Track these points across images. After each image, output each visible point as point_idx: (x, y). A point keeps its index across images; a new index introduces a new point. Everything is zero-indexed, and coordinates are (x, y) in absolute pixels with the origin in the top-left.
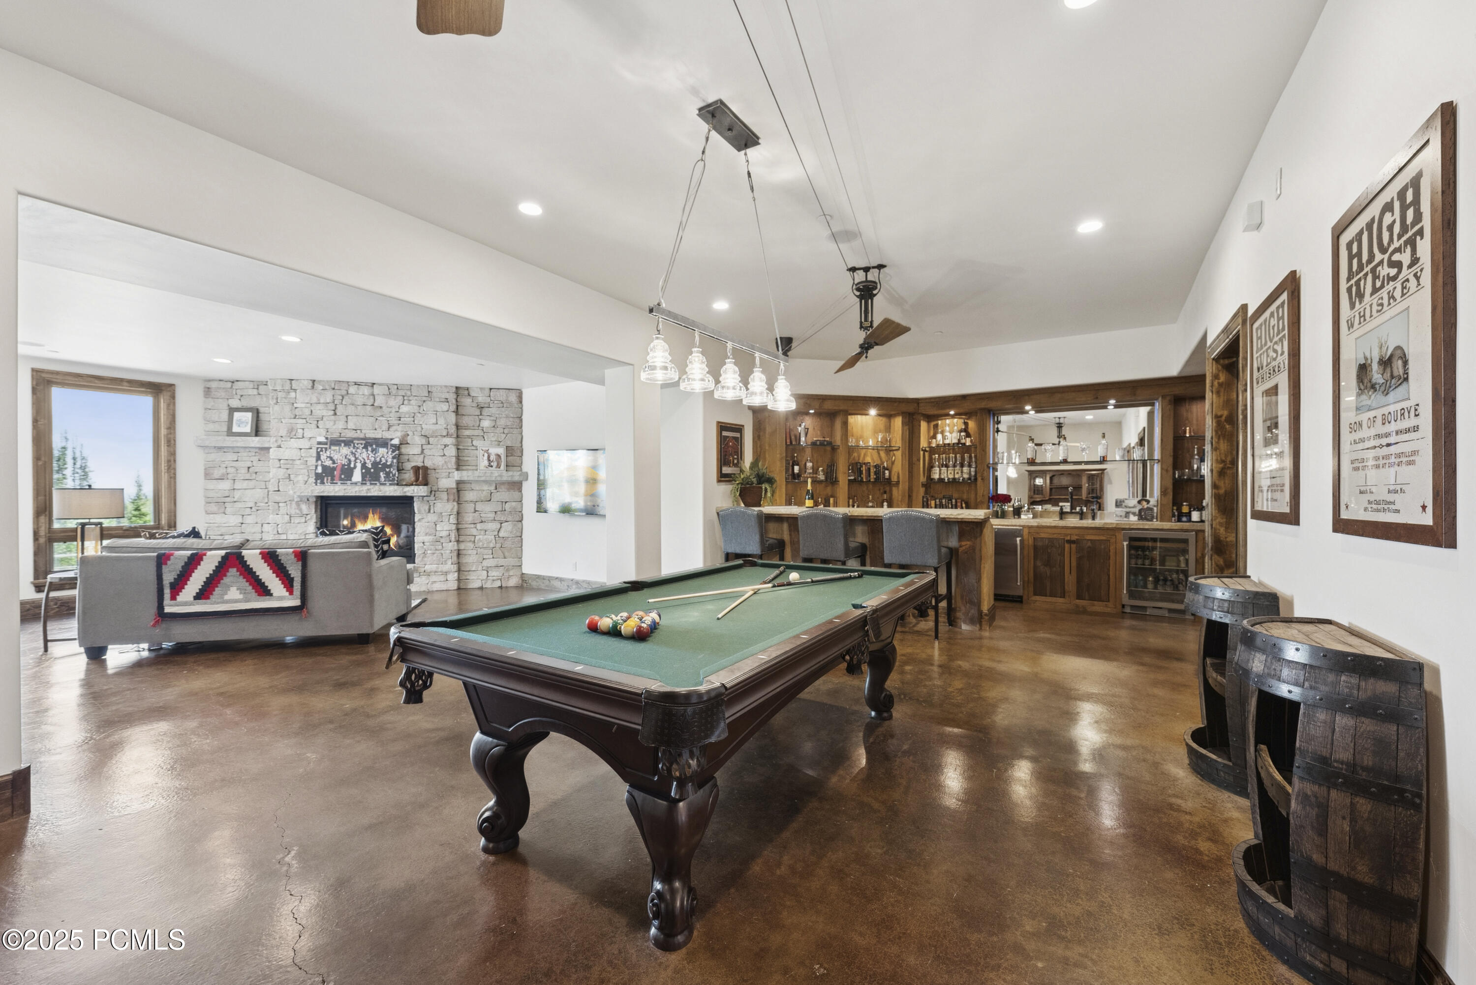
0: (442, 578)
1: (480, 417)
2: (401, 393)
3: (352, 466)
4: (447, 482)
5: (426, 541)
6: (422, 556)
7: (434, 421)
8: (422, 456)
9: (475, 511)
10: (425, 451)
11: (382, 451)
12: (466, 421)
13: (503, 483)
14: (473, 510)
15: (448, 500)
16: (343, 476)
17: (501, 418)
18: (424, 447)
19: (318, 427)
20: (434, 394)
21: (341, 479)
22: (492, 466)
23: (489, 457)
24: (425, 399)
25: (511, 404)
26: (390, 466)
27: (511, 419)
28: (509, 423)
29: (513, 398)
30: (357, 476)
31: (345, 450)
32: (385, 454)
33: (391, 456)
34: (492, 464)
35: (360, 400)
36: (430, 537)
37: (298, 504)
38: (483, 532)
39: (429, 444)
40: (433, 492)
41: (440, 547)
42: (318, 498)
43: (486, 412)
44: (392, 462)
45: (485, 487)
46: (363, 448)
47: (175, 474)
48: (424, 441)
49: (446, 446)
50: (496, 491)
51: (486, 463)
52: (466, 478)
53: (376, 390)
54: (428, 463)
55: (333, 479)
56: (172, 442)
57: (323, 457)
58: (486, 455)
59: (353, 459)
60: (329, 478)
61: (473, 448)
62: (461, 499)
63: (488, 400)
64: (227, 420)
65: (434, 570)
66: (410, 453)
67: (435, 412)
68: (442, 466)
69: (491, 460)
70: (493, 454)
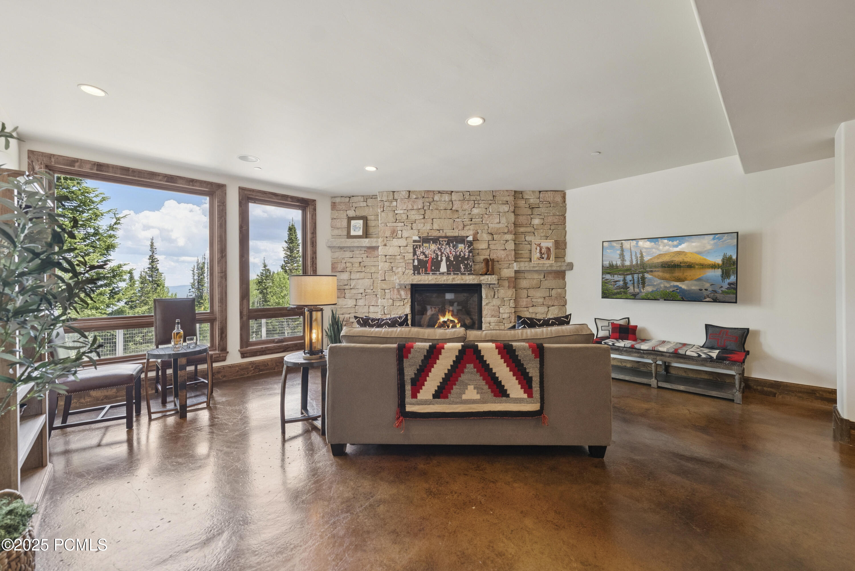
1: (532, 216)
2: (473, 198)
3: (439, 259)
4: (507, 273)
5: (492, 321)
7: (498, 221)
9: (528, 296)
10: (490, 246)
11: (461, 246)
12: (522, 219)
13: (550, 272)
14: (526, 296)
15: (509, 287)
16: (433, 268)
17: (548, 216)
18: (490, 242)
19: (412, 229)
20: (497, 198)
21: (432, 270)
22: (543, 258)
23: (541, 250)
24: (490, 202)
25: (557, 203)
26: (468, 259)
27: (558, 217)
28: (556, 221)
29: (559, 199)
30: (443, 268)
31: (433, 247)
32: (463, 249)
33: (467, 251)
34: (543, 256)
35: (442, 206)
36: (495, 318)
37: (399, 291)
39: (493, 240)
40: (498, 281)
42: (412, 285)
43: (536, 211)
44: (469, 255)
45: (536, 276)
46: (446, 244)
47: (316, 268)
48: (490, 237)
49: (507, 241)
50: (544, 279)
51: (538, 255)
52: (523, 269)
53: (454, 197)
54: (493, 256)
55: (426, 271)
56: (315, 243)
57: (418, 253)
58: (538, 248)
59: (439, 253)
60: (424, 269)
61: (526, 243)
62: (518, 286)
63: (538, 201)
64: (347, 227)
66: (480, 248)
67: (499, 213)
68: (504, 258)
69: (543, 252)
70: (544, 247)
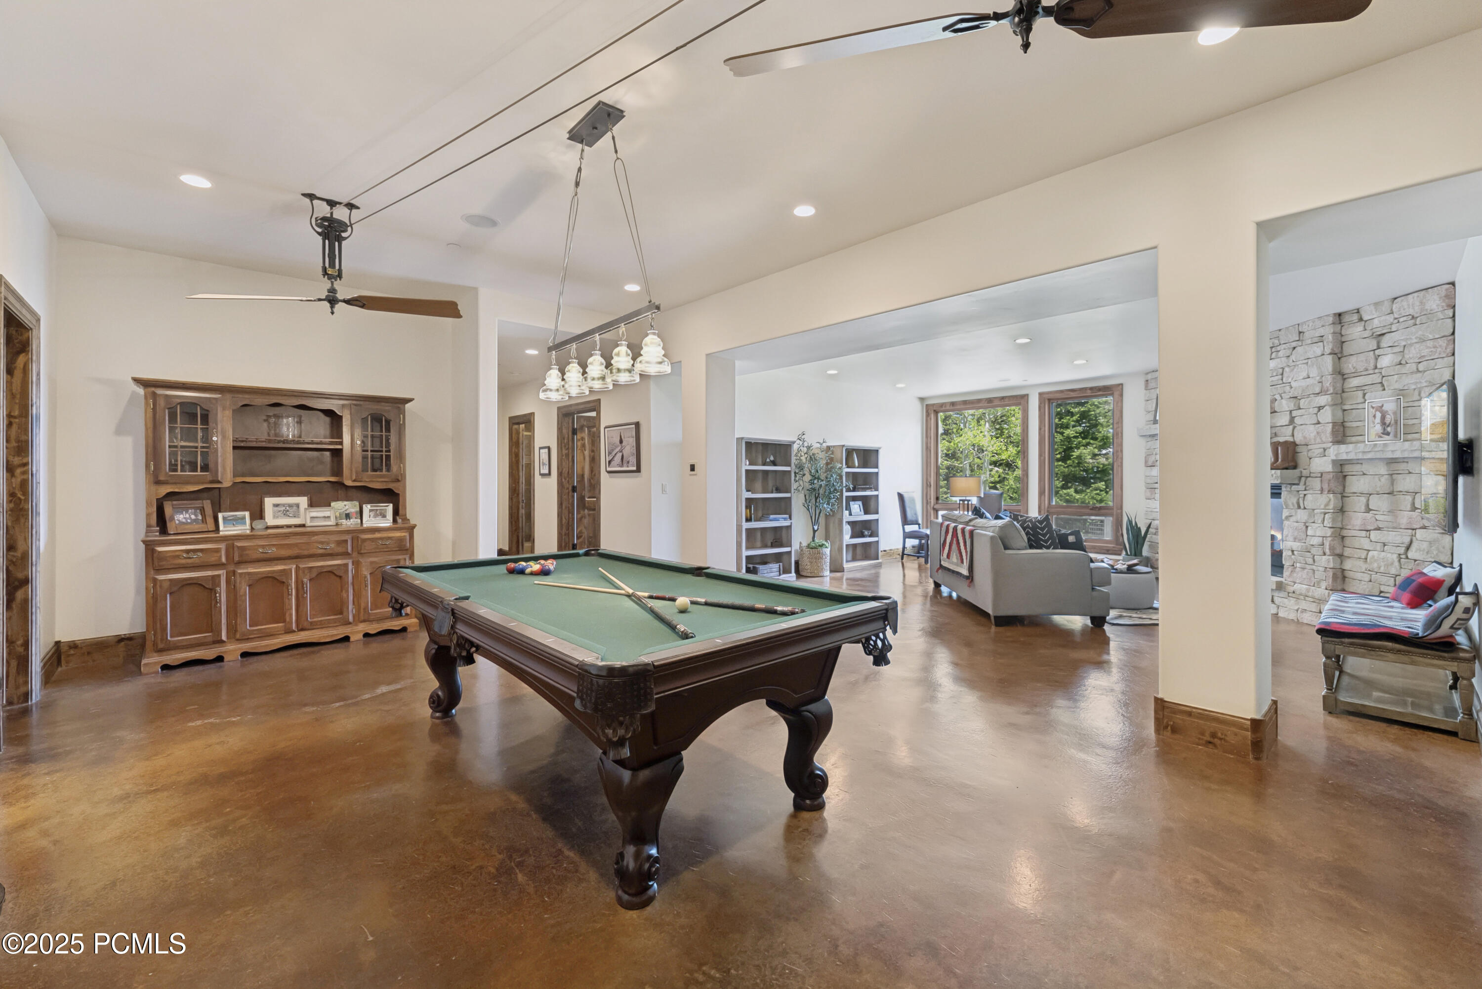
0: (1314, 607)
1: (1377, 352)
4: (1321, 464)
5: (1294, 548)
6: (1290, 569)
7: (1305, 374)
8: (1291, 427)
9: (1368, 510)
10: (1294, 420)
12: (1350, 365)
14: (1363, 508)
15: (1322, 490)
17: (1410, 345)
18: (1294, 413)
20: (1307, 335)
22: (1388, 434)
23: (1383, 418)
24: (1294, 344)
25: (1429, 315)
27: (1431, 344)
28: (1426, 352)
29: (1441, 300)
34: (1389, 429)
36: (1298, 544)
38: (1379, 546)
39: (1300, 409)
40: (1303, 479)
41: (1310, 561)
43: (1386, 341)
48: (1292, 405)
49: (1320, 408)
51: (1378, 428)
52: (1348, 456)
54: (1298, 438)
58: (1379, 415)
61: (1360, 406)
62: (1347, 490)
63: (1390, 319)
65: (1304, 592)
66: (1278, 425)
67: (1306, 361)
68: (1315, 439)
69: (1387, 424)
70: (1390, 412)
